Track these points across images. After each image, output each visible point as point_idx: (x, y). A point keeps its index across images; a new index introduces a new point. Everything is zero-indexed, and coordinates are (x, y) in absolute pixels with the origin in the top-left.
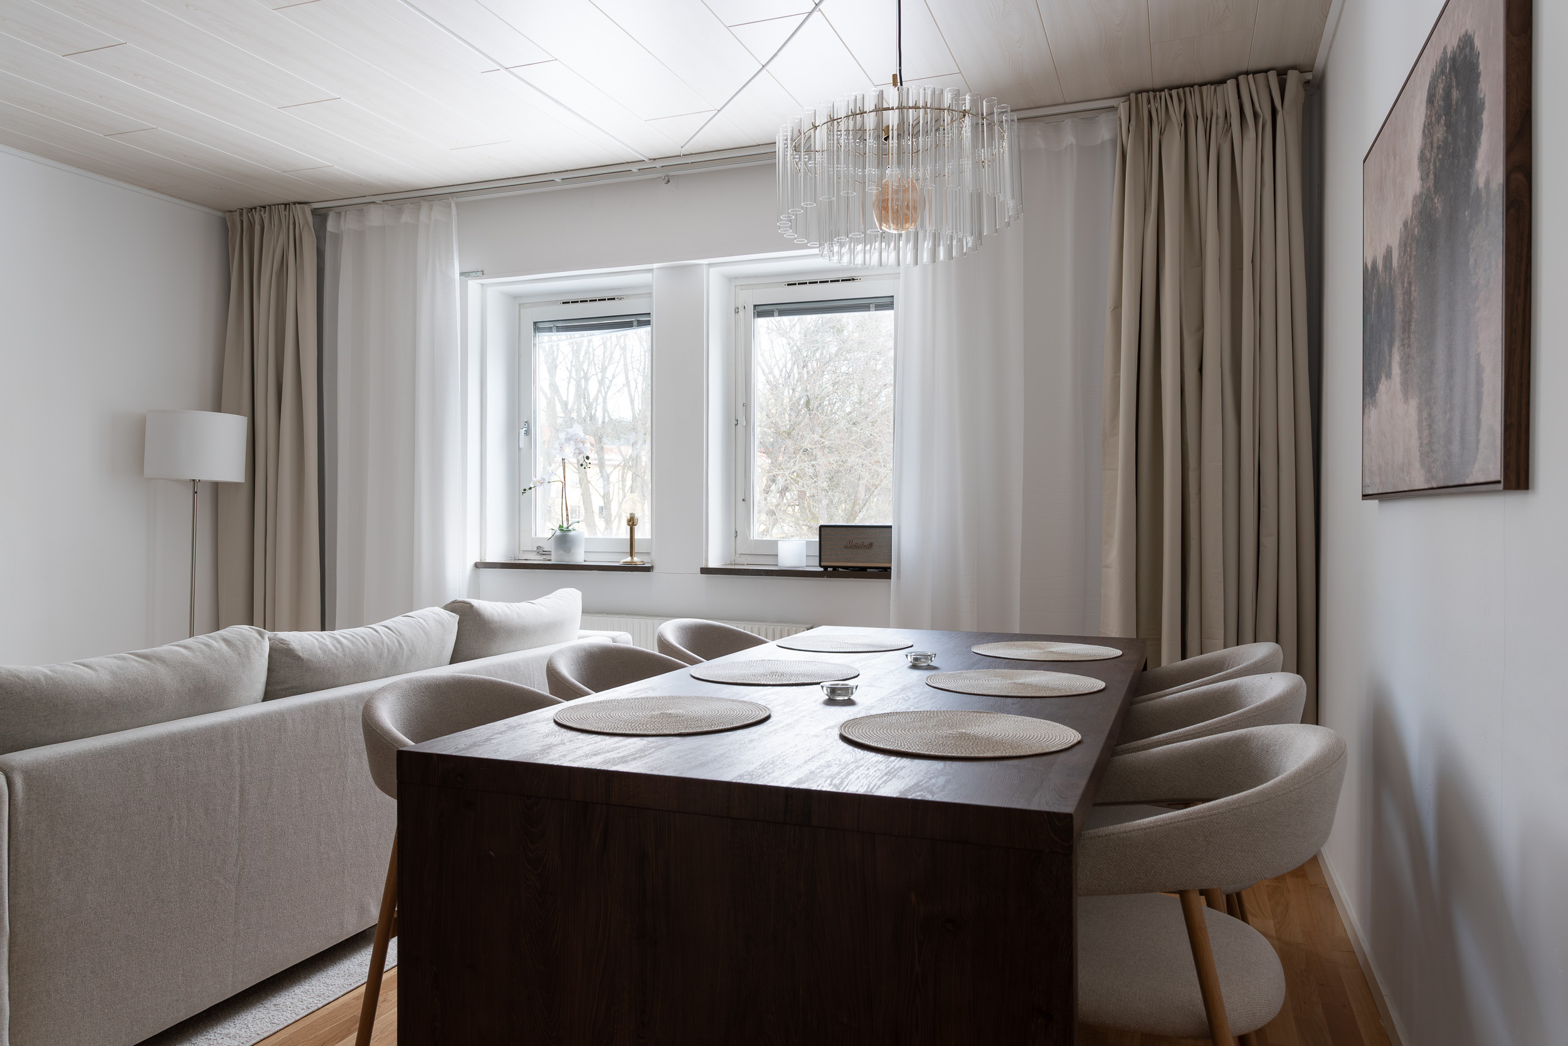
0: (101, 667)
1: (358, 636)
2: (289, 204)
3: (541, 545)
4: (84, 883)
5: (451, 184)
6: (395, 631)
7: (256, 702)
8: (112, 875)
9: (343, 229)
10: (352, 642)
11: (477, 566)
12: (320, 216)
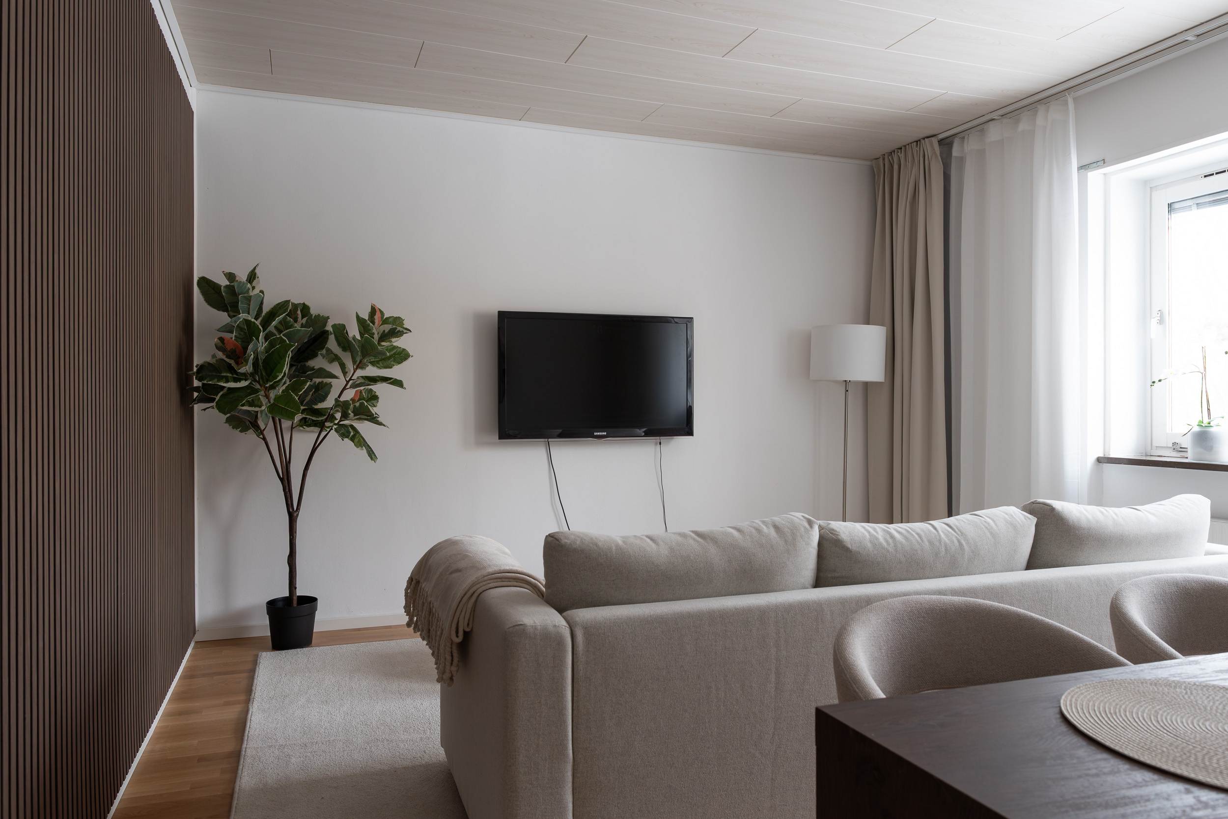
0: (663, 541)
1: (914, 531)
2: (920, 141)
3: (1177, 442)
4: (632, 731)
5: (1067, 79)
6: (957, 530)
7: (805, 588)
8: (656, 730)
9: (966, 152)
10: (906, 538)
11: (1099, 460)
12: (946, 144)
